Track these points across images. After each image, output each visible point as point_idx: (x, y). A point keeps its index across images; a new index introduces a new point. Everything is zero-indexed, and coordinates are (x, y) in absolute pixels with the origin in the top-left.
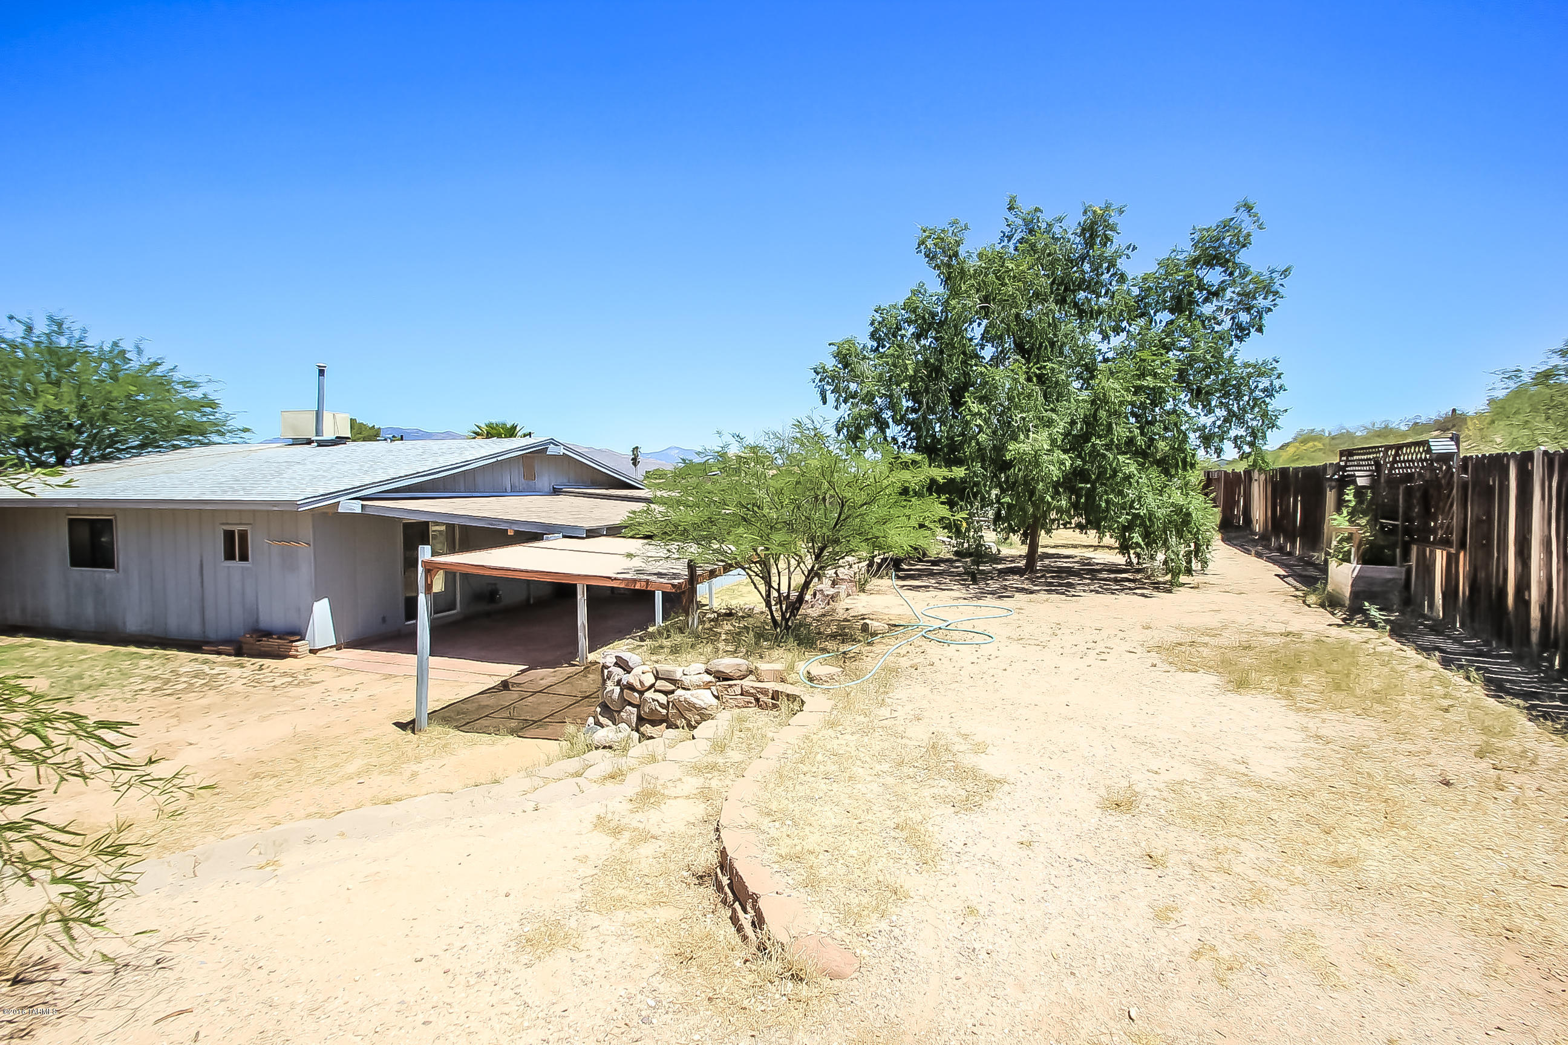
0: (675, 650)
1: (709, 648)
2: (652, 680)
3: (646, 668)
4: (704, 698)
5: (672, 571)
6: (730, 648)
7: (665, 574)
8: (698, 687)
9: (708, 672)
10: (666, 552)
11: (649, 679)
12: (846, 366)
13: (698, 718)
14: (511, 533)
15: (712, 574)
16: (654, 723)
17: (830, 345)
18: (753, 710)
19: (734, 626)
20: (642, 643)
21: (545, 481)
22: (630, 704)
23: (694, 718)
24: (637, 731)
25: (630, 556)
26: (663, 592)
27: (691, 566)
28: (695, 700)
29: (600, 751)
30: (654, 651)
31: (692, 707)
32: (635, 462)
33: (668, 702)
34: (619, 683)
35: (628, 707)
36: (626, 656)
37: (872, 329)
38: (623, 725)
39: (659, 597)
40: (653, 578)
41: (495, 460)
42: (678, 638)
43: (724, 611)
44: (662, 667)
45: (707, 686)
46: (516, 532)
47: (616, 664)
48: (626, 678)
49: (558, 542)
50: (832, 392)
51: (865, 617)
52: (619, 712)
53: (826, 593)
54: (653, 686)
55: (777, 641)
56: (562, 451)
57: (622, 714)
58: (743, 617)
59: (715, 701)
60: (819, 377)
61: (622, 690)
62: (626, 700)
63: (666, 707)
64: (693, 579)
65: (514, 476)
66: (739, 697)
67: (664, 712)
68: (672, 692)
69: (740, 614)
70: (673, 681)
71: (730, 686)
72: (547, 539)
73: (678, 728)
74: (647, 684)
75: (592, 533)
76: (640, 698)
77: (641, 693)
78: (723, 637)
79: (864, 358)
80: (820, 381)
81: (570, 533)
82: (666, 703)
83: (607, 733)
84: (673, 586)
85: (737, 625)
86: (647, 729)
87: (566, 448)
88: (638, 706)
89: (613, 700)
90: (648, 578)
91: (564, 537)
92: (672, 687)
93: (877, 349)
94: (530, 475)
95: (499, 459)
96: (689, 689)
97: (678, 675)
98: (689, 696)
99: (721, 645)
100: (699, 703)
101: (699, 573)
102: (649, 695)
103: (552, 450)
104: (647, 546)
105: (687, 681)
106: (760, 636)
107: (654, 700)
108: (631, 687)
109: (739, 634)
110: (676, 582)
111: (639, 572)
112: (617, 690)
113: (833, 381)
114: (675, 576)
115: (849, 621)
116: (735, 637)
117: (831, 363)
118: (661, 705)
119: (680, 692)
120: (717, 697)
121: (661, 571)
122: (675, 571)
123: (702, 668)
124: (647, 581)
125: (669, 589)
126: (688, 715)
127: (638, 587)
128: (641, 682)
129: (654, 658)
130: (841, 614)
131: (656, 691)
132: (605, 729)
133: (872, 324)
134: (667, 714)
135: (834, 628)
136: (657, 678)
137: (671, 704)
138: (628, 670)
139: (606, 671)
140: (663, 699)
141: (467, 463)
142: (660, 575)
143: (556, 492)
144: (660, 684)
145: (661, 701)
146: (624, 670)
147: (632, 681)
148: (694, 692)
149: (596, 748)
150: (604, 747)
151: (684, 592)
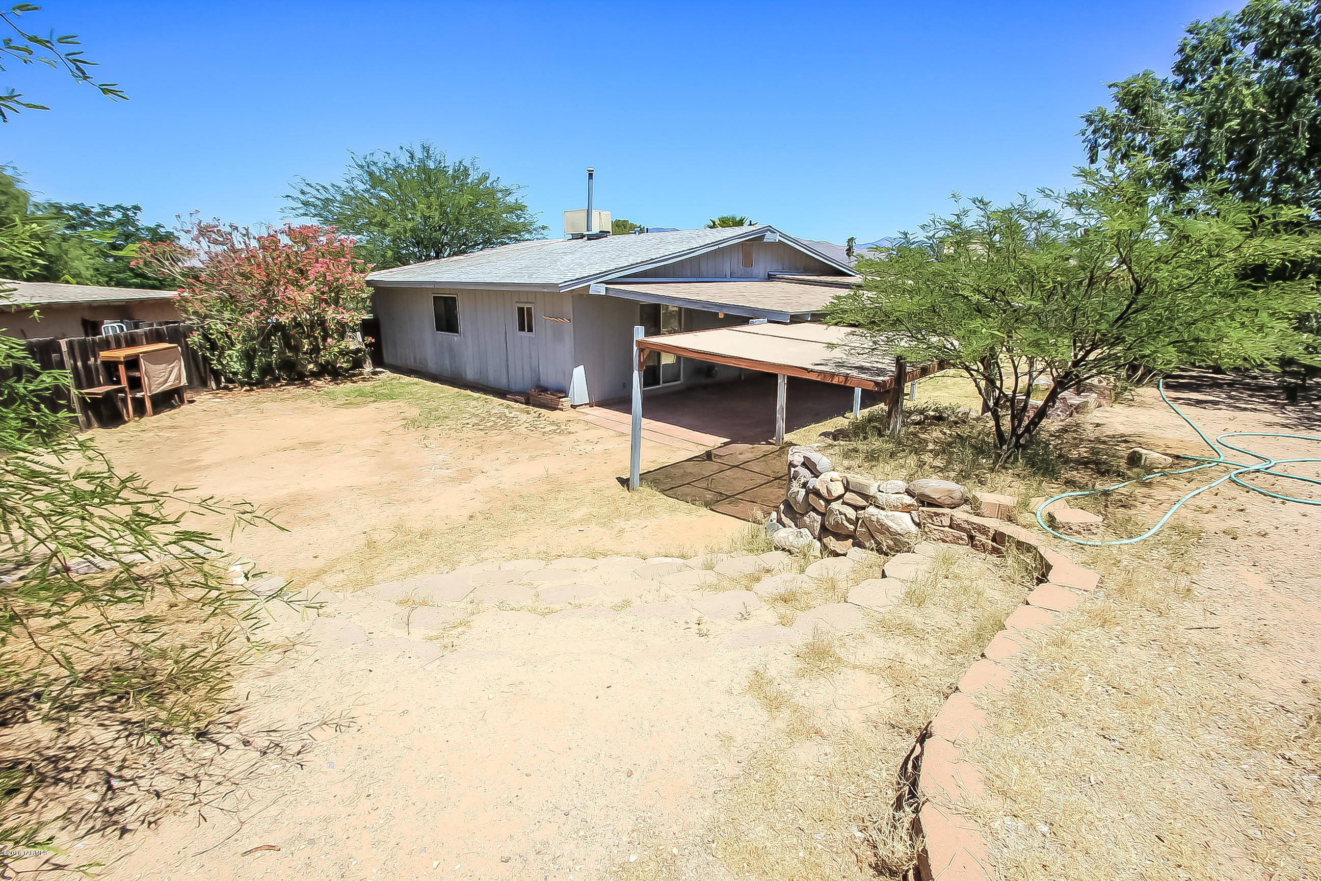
0: (872, 457)
1: (912, 461)
2: (841, 490)
3: (835, 475)
4: (902, 522)
5: (875, 365)
6: (938, 463)
7: (868, 369)
8: (896, 508)
9: (909, 492)
10: (871, 344)
11: (838, 489)
12: (1134, 111)
13: (891, 543)
14: (721, 316)
15: (924, 372)
16: (839, 537)
17: (1110, 87)
18: (962, 550)
19: (945, 434)
20: (836, 443)
21: (762, 266)
22: (814, 510)
23: (886, 542)
24: (820, 540)
25: (831, 346)
26: (863, 390)
27: (900, 362)
28: (890, 523)
29: (779, 552)
30: (846, 455)
31: (885, 530)
32: (849, 251)
33: (858, 519)
34: (804, 485)
35: (812, 514)
36: (815, 457)
37: (1179, 58)
38: (805, 531)
39: (858, 392)
40: (854, 373)
41: (717, 247)
42: (876, 443)
43: (932, 413)
44: (856, 478)
45: (907, 509)
46: (725, 314)
47: (804, 464)
48: (814, 483)
49: (761, 327)
50: (1105, 148)
51: (1128, 439)
52: (803, 515)
53: (1070, 402)
54: (840, 497)
55: (1001, 463)
56: (778, 238)
57: (805, 518)
58: (956, 423)
59: (914, 529)
60: (1093, 127)
61: (807, 494)
62: (810, 505)
63: (855, 523)
64: (901, 377)
65: (735, 263)
66: (947, 529)
67: (852, 527)
68: (863, 508)
69: (952, 419)
70: (865, 497)
71: (936, 514)
72: (753, 324)
73: (865, 548)
74: (835, 494)
75: (796, 319)
76: (826, 507)
77: (828, 502)
78: (931, 446)
79: (1161, 100)
80: (1094, 132)
81: (774, 317)
82: (854, 518)
83: (787, 534)
84: (877, 384)
85: (948, 432)
86: (831, 542)
87: (782, 235)
88: (823, 515)
89: (796, 502)
90: (848, 372)
91: (769, 322)
92: (861, 502)
93: (1182, 86)
94: (748, 263)
95: (720, 246)
96: (883, 509)
97: (872, 491)
98: (883, 517)
99: (927, 458)
100: (894, 526)
101: (909, 369)
102: (835, 506)
103: (769, 237)
104: (851, 336)
105: (882, 498)
106: (979, 450)
107: (841, 513)
108: (817, 493)
109: (950, 445)
110: (880, 379)
111: (840, 365)
112: (803, 492)
113: (1112, 131)
114: (881, 372)
115: (1104, 442)
116: (945, 449)
117: (1111, 108)
118: (848, 520)
119: (872, 510)
120: (918, 525)
121: (864, 364)
122: (880, 366)
123: (902, 485)
124: (847, 377)
125: (871, 387)
126: (879, 537)
127: (835, 381)
128: (829, 491)
129: (846, 463)
130: (1090, 433)
131: (844, 503)
132: (787, 530)
133: (1181, 50)
134: (855, 529)
135: (1083, 452)
136: (847, 489)
137: (860, 521)
138: (816, 474)
139: (793, 469)
140: (851, 513)
141: (693, 250)
142: (861, 369)
143: (770, 278)
144: (849, 496)
145: (848, 516)
146: (812, 473)
147: (818, 487)
148: (890, 513)
149: (776, 548)
150: (784, 549)
151: (888, 391)
